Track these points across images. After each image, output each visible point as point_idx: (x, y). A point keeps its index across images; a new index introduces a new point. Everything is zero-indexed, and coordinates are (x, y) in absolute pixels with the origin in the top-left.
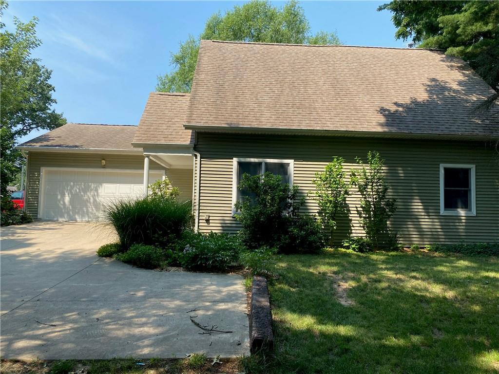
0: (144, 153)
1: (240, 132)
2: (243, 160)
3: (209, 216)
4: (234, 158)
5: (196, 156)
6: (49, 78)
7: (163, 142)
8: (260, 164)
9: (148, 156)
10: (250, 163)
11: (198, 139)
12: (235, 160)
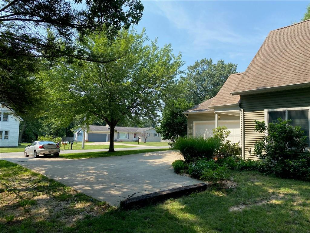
0: (215, 112)
1: (264, 92)
2: (270, 110)
3: (251, 149)
4: (265, 110)
5: (241, 110)
6: (236, 69)
7: (223, 105)
8: (284, 112)
9: (217, 113)
10: (277, 112)
11: (242, 100)
12: (266, 111)
